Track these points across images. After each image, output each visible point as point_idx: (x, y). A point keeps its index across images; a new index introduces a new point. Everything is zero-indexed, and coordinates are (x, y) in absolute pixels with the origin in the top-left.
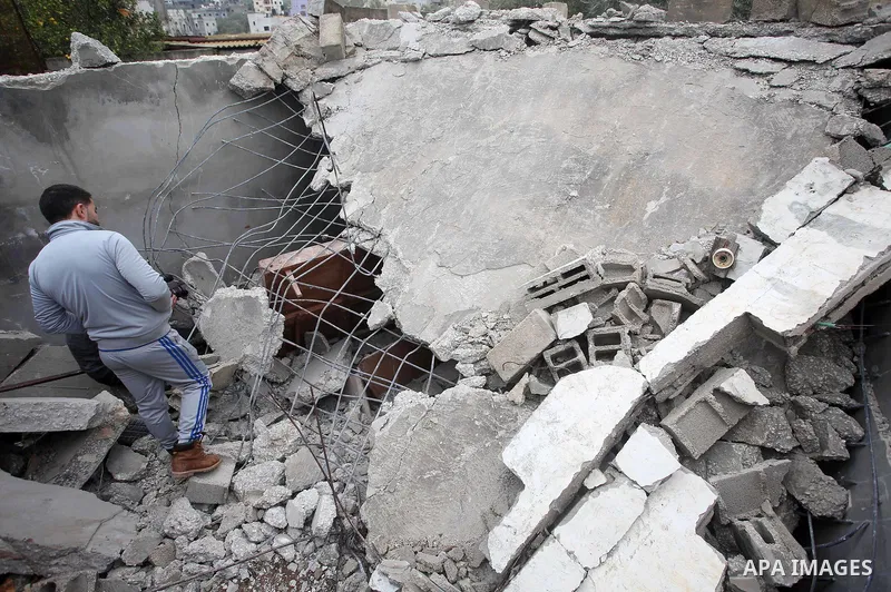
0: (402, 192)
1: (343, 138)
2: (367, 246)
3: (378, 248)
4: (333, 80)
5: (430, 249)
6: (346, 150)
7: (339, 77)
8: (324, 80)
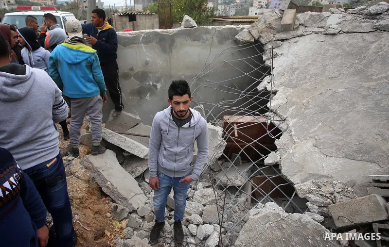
0: (304, 102)
1: (280, 69)
2: (277, 123)
3: (282, 126)
4: (283, 40)
5: (311, 135)
6: (280, 75)
7: (286, 39)
8: (278, 40)
